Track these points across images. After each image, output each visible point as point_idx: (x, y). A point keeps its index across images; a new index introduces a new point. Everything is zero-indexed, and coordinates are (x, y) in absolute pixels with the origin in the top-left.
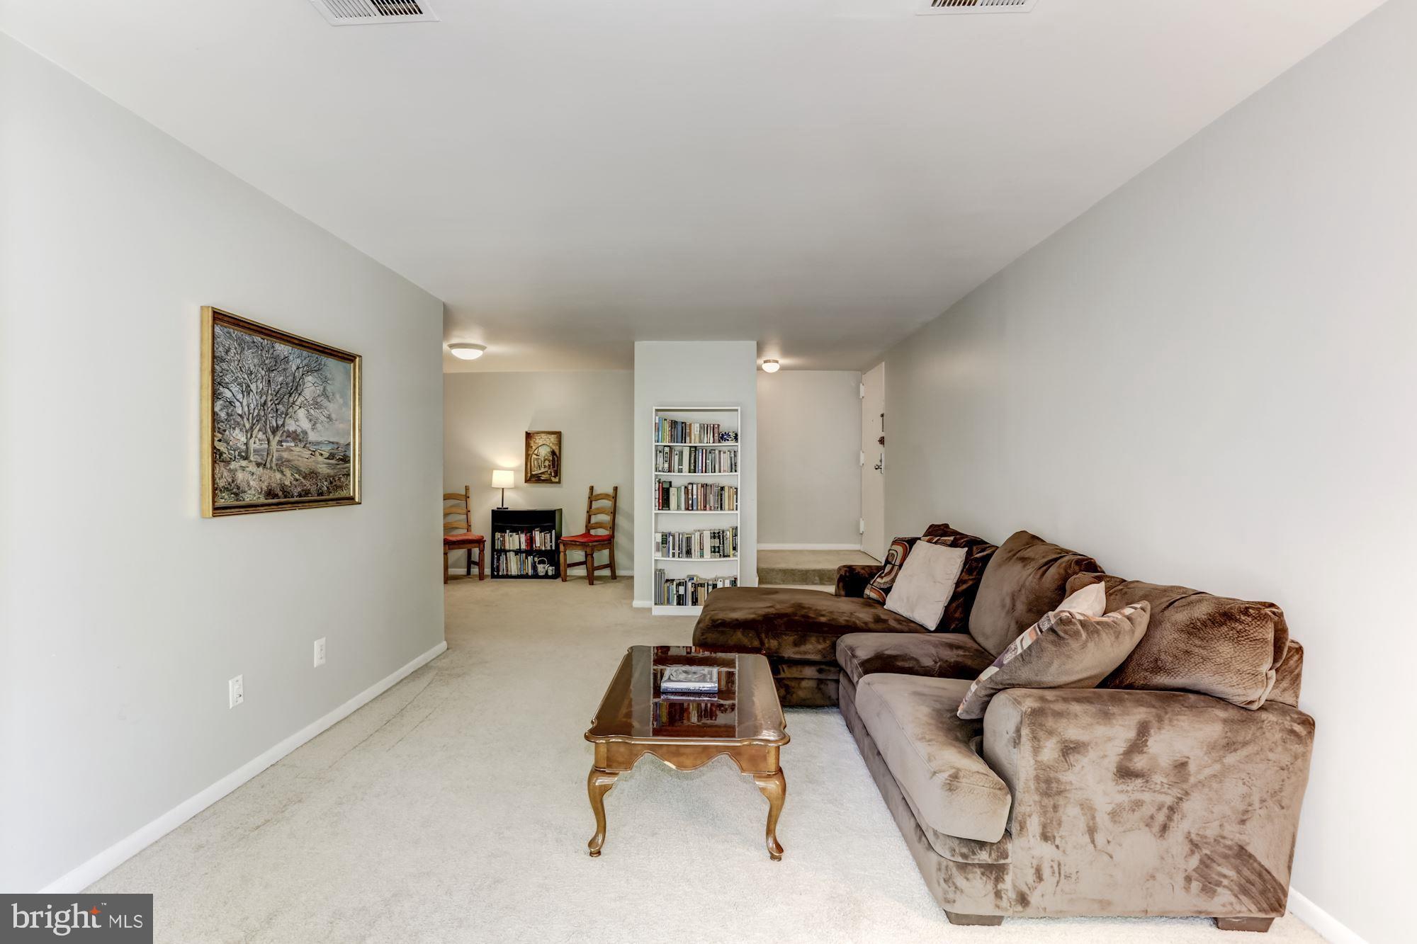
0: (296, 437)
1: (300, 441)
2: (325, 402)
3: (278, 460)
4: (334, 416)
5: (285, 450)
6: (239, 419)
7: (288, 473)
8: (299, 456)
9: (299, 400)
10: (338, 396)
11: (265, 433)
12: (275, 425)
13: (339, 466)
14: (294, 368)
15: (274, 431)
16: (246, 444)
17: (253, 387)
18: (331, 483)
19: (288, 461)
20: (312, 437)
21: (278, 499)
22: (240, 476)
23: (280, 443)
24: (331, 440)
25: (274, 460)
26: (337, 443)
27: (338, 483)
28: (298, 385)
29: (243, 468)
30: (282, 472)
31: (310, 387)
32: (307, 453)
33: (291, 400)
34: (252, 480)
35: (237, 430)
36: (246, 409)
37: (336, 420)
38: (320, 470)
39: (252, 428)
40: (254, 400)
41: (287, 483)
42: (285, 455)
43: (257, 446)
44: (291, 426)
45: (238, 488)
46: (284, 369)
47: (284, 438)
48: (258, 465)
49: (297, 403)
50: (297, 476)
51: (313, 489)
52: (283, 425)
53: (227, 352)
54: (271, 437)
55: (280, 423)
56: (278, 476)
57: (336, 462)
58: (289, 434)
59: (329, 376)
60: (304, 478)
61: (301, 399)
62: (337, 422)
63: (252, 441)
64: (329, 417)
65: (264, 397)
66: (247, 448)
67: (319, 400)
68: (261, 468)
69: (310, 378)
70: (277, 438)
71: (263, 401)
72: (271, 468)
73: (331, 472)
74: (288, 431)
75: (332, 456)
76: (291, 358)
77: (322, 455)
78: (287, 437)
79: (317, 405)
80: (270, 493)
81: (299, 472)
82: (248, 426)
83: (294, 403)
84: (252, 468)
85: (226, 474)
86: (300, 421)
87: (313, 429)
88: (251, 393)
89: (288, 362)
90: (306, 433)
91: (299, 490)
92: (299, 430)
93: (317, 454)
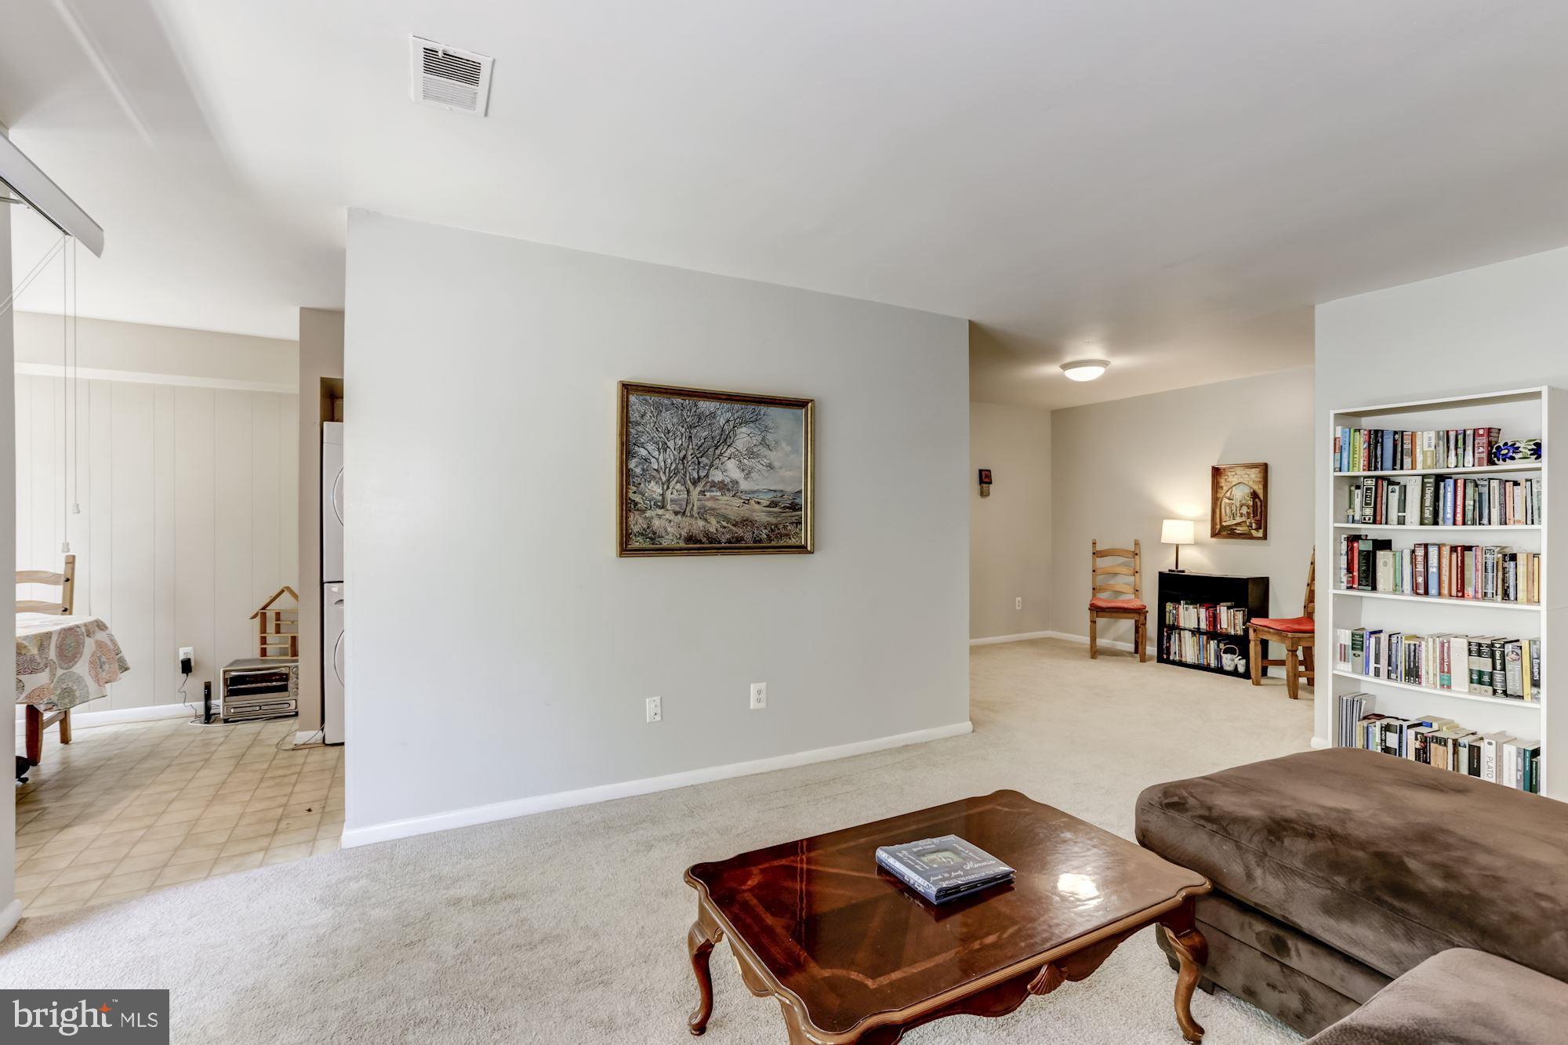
0: (722, 487)
1: (729, 490)
2: (764, 451)
3: (699, 508)
4: (776, 464)
5: (708, 500)
6: (655, 473)
7: (713, 521)
8: (727, 504)
9: (729, 451)
10: (784, 444)
11: (684, 484)
12: (696, 477)
13: (784, 514)
14: (722, 422)
15: (695, 483)
16: (662, 495)
17: (671, 444)
18: (772, 531)
19: (713, 509)
20: (744, 485)
21: (698, 545)
22: (656, 523)
23: (702, 493)
24: (771, 488)
25: (695, 508)
26: (781, 491)
27: (783, 531)
28: (728, 436)
29: (659, 517)
30: (706, 520)
31: (744, 438)
32: (737, 502)
33: (718, 452)
34: (669, 526)
35: (653, 483)
36: (662, 464)
37: (781, 468)
38: (757, 518)
39: (668, 481)
40: (670, 456)
41: (713, 530)
42: (709, 504)
43: (675, 496)
44: (717, 476)
45: (655, 533)
46: (710, 424)
47: (707, 487)
48: (676, 513)
49: (727, 454)
50: (724, 524)
51: (748, 536)
52: (707, 476)
53: (642, 416)
54: (691, 488)
55: (702, 474)
56: (701, 523)
57: (780, 510)
58: (713, 485)
59: (771, 425)
60: (733, 525)
61: (731, 450)
62: (783, 470)
63: (669, 491)
64: (770, 466)
65: (684, 452)
66: (663, 498)
67: (755, 450)
68: (679, 517)
69: (744, 429)
70: (699, 488)
71: (682, 455)
72: (692, 516)
73: (773, 520)
74: (713, 481)
75: (773, 504)
76: (719, 412)
77: (759, 503)
78: (711, 487)
79: (751, 454)
80: (690, 539)
81: (728, 520)
82: (664, 479)
83: (721, 454)
84: (669, 516)
85: (640, 521)
86: (731, 470)
87: (746, 479)
88: (668, 450)
89: (714, 418)
90: (737, 482)
91: (728, 536)
92: (727, 480)
93: (752, 502)
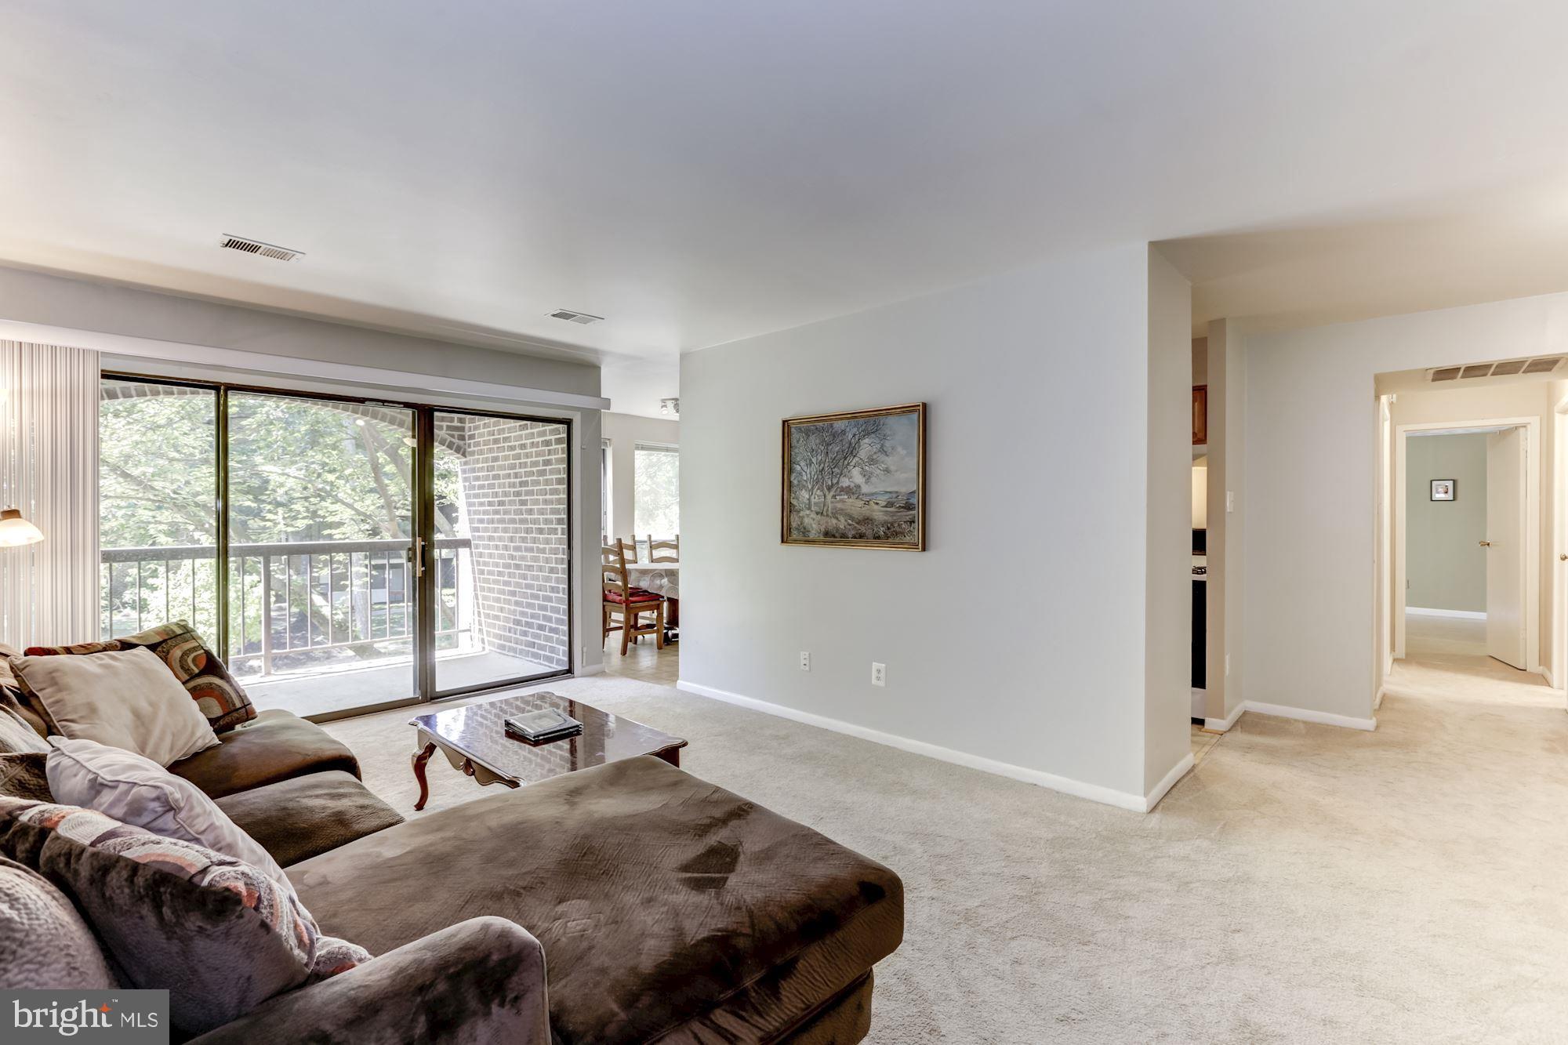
0: (848, 491)
1: (853, 493)
2: (882, 457)
3: (832, 509)
4: (892, 468)
5: (838, 502)
6: (805, 483)
7: (842, 519)
8: (852, 506)
9: (854, 461)
10: (900, 449)
11: (822, 491)
12: (830, 484)
13: (899, 514)
14: (850, 436)
15: (829, 489)
16: (809, 499)
17: (814, 460)
18: (889, 529)
19: (842, 510)
20: (865, 489)
21: (832, 537)
22: (806, 521)
23: (834, 497)
24: (888, 490)
25: (830, 509)
26: (897, 492)
27: (898, 530)
28: (854, 448)
29: (808, 516)
30: (837, 519)
31: (866, 447)
32: (860, 503)
33: (846, 462)
34: (813, 523)
35: (804, 491)
36: (809, 476)
37: (896, 471)
38: (876, 517)
39: (813, 488)
40: (815, 468)
41: (842, 527)
42: (839, 506)
43: (816, 500)
44: (845, 482)
45: (805, 529)
46: (841, 441)
47: (838, 492)
48: (817, 513)
49: (852, 464)
50: (850, 522)
51: (869, 533)
52: (838, 483)
53: (798, 442)
54: (827, 493)
55: (835, 481)
56: (834, 521)
57: (896, 510)
58: (842, 489)
59: (889, 433)
60: (857, 523)
61: (856, 459)
62: (899, 473)
63: (813, 497)
64: (887, 471)
65: (822, 465)
66: (810, 502)
67: (875, 457)
68: (819, 516)
69: (867, 441)
70: (832, 493)
71: (821, 468)
72: (827, 515)
73: (890, 519)
74: (842, 487)
75: (890, 504)
76: (848, 430)
77: (877, 504)
78: (841, 491)
79: (872, 461)
80: (827, 534)
81: (852, 519)
82: (810, 487)
83: (848, 464)
84: (813, 515)
85: (797, 519)
86: (856, 477)
87: (866, 483)
88: (813, 465)
89: (844, 434)
90: (860, 487)
91: (853, 532)
92: (852, 485)
93: (871, 503)
